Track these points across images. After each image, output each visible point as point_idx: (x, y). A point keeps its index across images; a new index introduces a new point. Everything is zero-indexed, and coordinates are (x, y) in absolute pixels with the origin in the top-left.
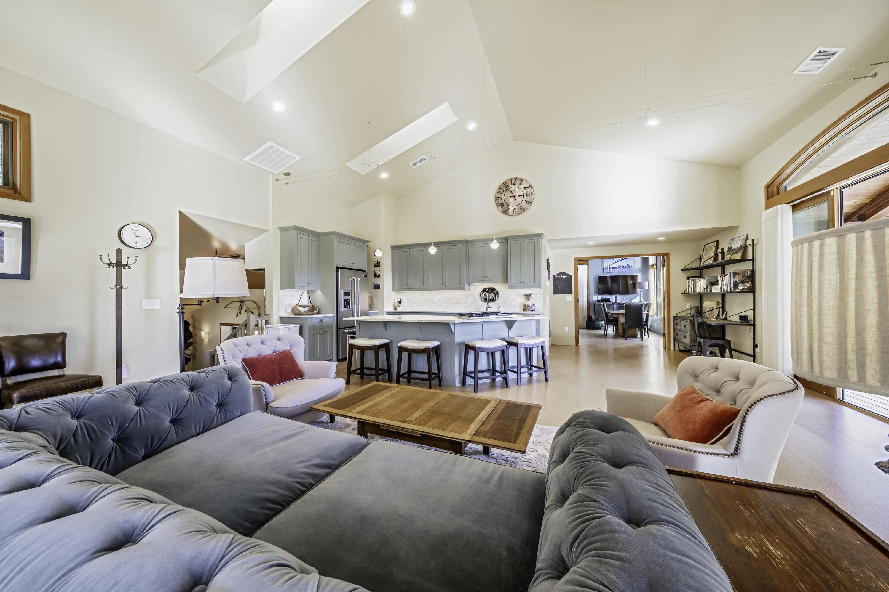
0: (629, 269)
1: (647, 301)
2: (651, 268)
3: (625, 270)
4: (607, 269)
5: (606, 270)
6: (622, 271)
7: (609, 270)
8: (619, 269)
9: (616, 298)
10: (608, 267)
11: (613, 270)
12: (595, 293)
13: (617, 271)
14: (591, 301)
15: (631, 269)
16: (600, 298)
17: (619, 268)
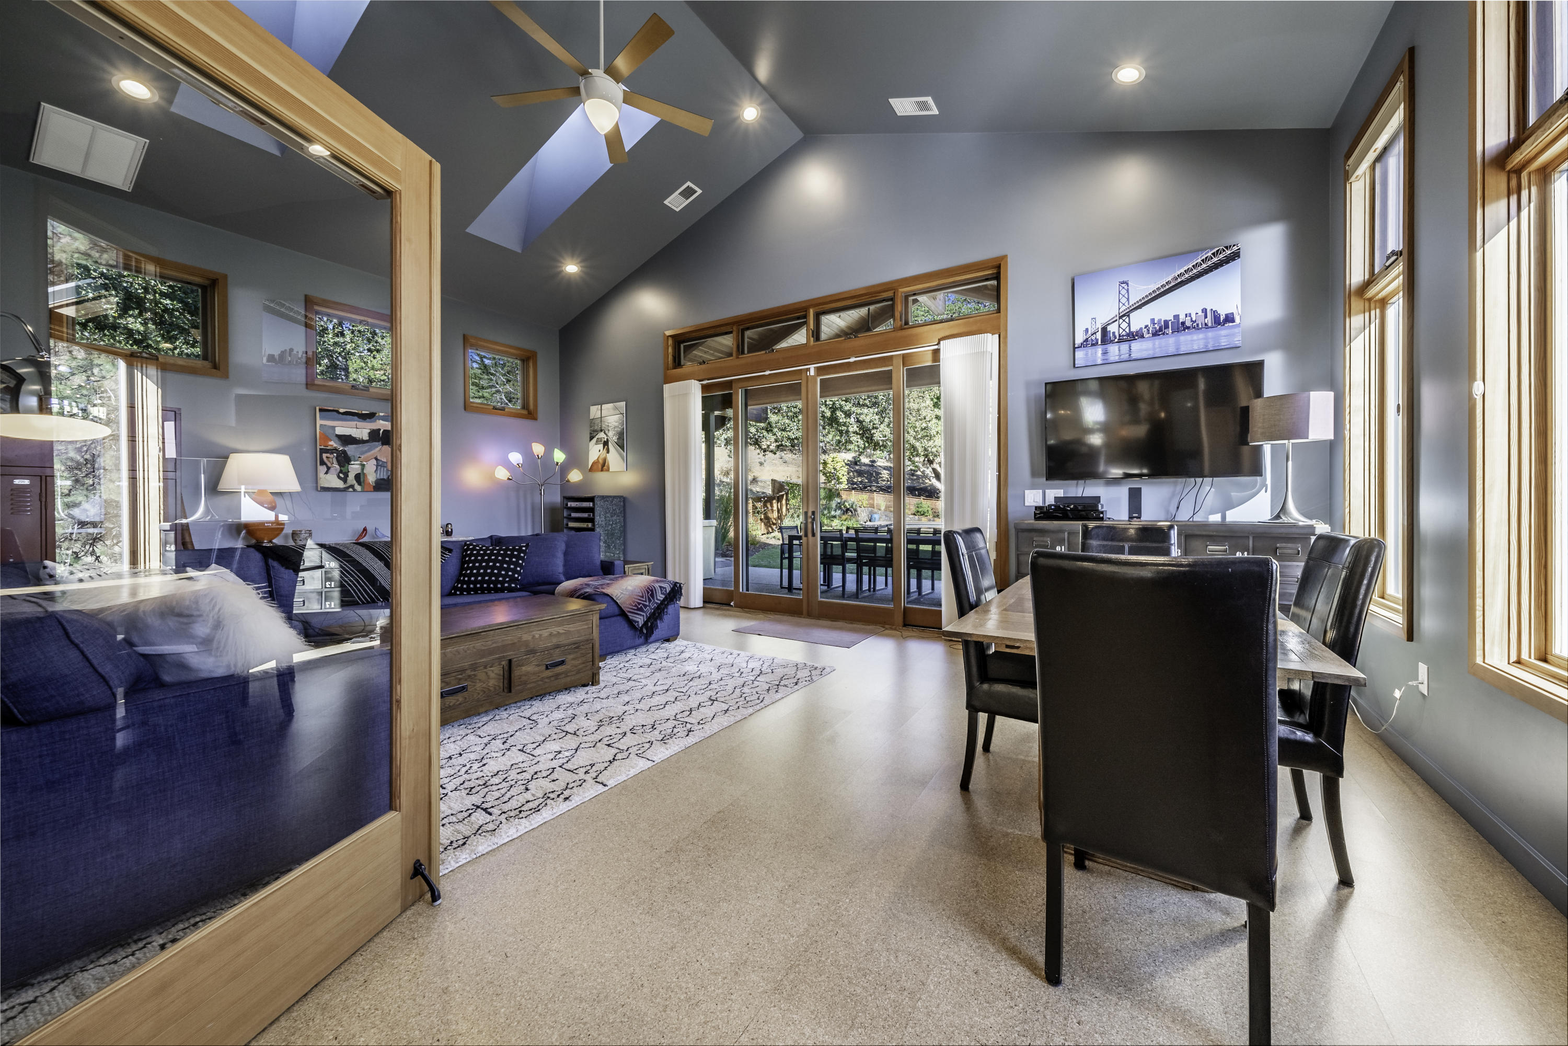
0: (1211, 334)
1: (1329, 516)
2: (1356, 304)
3: (1192, 341)
4: (1094, 344)
5: (1090, 350)
6: (1172, 350)
7: (1105, 353)
8: (1158, 341)
9: (1135, 497)
10: (1099, 336)
11: (1124, 347)
12: (1034, 474)
13: (1144, 355)
14: (1014, 511)
15: (1223, 332)
16: (1053, 493)
17: (1155, 334)
